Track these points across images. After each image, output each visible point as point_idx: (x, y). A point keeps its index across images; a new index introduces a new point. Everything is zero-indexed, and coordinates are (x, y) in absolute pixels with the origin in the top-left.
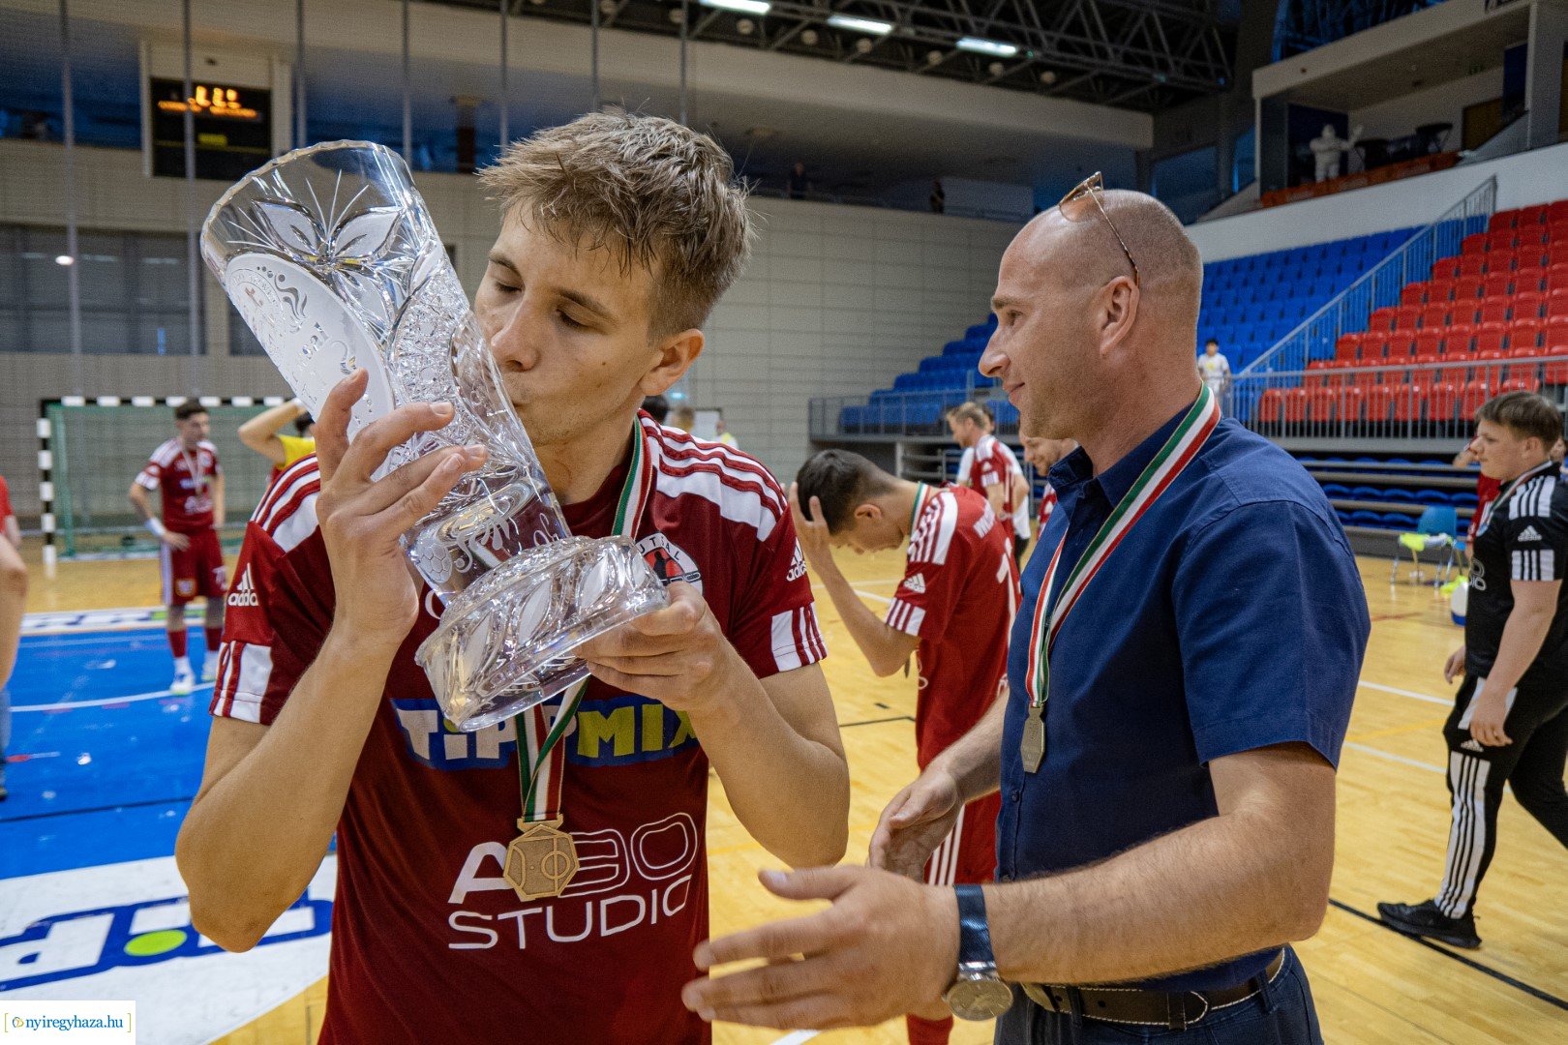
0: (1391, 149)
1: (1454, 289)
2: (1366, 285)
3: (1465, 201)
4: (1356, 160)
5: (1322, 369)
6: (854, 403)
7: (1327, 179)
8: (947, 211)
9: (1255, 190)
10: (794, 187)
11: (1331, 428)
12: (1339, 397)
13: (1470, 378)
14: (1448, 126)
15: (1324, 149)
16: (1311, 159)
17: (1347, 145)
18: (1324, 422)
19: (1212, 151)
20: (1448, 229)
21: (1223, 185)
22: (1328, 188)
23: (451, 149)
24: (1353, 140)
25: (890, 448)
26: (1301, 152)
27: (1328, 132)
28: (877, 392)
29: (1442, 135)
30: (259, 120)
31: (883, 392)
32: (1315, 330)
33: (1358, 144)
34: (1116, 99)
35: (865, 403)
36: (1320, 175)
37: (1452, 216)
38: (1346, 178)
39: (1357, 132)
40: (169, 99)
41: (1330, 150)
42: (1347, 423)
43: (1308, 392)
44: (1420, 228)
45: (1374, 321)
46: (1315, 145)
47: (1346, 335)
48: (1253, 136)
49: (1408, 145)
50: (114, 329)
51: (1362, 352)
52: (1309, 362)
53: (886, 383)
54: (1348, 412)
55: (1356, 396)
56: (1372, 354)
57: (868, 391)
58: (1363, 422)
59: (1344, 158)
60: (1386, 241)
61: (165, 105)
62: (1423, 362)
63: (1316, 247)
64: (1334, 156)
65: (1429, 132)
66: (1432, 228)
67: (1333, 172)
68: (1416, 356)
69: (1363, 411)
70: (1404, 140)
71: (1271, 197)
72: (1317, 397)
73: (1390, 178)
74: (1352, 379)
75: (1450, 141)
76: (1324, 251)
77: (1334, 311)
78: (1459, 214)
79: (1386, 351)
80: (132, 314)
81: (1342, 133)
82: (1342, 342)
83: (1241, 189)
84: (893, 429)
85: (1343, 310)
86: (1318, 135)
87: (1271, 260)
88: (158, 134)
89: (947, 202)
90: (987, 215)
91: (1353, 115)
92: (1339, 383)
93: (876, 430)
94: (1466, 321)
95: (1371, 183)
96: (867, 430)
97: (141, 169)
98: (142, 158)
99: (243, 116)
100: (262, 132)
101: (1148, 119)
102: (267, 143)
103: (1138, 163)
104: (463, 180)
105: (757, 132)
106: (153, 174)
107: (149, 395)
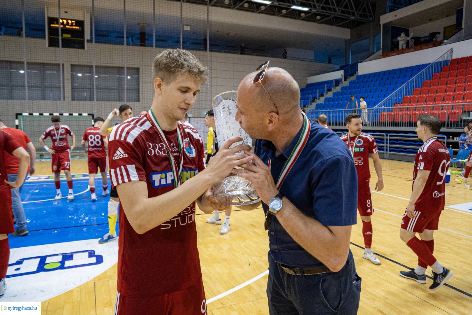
0: (422, 40)
1: (439, 83)
2: (412, 81)
3: (443, 56)
4: (411, 43)
5: (398, 106)
7: (402, 49)
8: (287, 58)
9: (381, 52)
10: (241, 51)
11: (400, 124)
12: (403, 114)
13: (442, 109)
14: (439, 33)
15: (402, 40)
16: (398, 42)
17: (408, 39)
18: (398, 122)
19: (368, 40)
20: (438, 64)
21: (371, 51)
22: (403, 52)
23: (138, 39)
24: (410, 37)
26: (395, 40)
27: (403, 35)
29: (437, 35)
30: (81, 30)
32: (397, 95)
33: (412, 38)
34: (339, 24)
36: (400, 48)
37: (439, 60)
38: (408, 48)
39: (412, 35)
40: (53, 23)
41: (403, 40)
42: (405, 122)
43: (394, 113)
44: (430, 64)
45: (414, 92)
46: (399, 38)
47: (406, 96)
48: (380, 36)
49: (427, 38)
50: (37, 93)
51: (410, 101)
52: (395, 104)
54: (405, 119)
55: (408, 114)
56: (414, 102)
58: (410, 122)
59: (408, 42)
60: (419, 68)
61: (52, 25)
62: (428, 104)
63: (398, 69)
64: (404, 42)
65: (434, 35)
66: (433, 64)
67: (404, 47)
68: (427, 103)
69: (410, 119)
70: (426, 37)
71: (385, 55)
72: (396, 115)
73: (421, 49)
74: (407, 109)
75: (440, 37)
76: (401, 70)
77: (402, 89)
78: (441, 60)
79: (418, 101)
80: (43, 88)
81: (407, 35)
82: (405, 98)
83: (376, 52)
85: (405, 89)
86: (400, 35)
87: (384, 73)
88: (50, 34)
89: (288, 55)
90: (300, 59)
91: (410, 29)
92: (403, 111)
94: (442, 92)
95: (415, 50)
97: (46, 45)
98: (46, 41)
99: (76, 29)
100: (81, 33)
101: (349, 30)
102: (83, 36)
103: (345, 43)
104: (142, 48)
105: (230, 34)
106: (49, 46)
107: (48, 112)
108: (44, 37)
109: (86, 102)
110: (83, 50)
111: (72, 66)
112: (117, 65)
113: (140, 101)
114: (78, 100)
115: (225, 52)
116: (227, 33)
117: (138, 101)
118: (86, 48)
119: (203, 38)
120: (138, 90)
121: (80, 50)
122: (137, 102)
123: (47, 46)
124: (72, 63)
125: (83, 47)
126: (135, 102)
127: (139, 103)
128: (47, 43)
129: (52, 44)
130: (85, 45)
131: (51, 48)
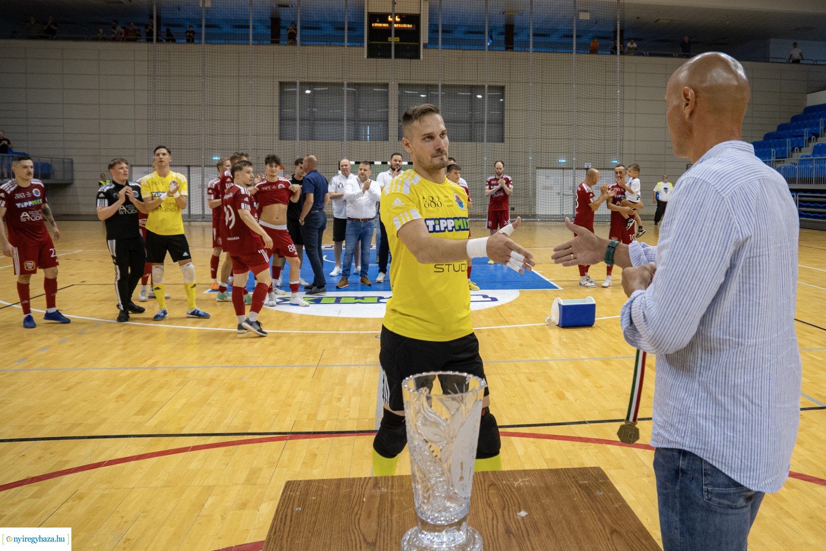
23: (501, 34)
30: (415, 28)
40: (376, 22)
61: (373, 25)
80: (356, 121)
88: (369, 39)
97: (363, 55)
98: (363, 50)
99: (406, 28)
102: (418, 39)
104: (509, 54)
105: (660, 21)
106: (368, 57)
108: (362, 45)
110: (417, 60)
111: (400, 85)
113: (505, 142)
115: (651, 55)
116: (656, 19)
117: (502, 140)
118: (422, 58)
119: (612, 29)
120: (502, 123)
121: (413, 60)
122: (500, 144)
123: (365, 56)
124: (401, 82)
125: (417, 56)
126: (498, 144)
127: (503, 144)
128: (366, 51)
129: (372, 53)
130: (421, 53)
131: (369, 59)
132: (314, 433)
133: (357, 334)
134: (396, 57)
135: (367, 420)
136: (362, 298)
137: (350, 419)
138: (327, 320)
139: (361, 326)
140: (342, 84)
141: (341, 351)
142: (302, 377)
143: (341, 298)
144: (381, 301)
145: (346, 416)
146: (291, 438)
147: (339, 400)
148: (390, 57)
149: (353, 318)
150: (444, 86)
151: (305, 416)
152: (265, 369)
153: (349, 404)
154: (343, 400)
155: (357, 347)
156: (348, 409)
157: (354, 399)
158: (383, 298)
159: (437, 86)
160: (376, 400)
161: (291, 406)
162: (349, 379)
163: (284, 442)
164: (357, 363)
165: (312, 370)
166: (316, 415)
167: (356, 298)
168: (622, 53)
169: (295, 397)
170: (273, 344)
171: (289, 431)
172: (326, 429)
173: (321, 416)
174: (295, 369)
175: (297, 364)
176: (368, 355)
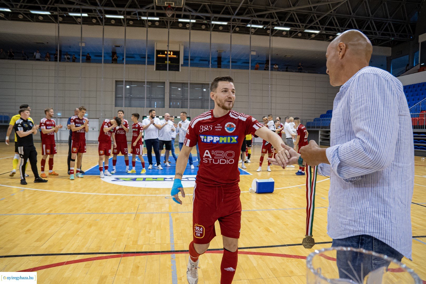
6: (309, 121)
19: (408, 56)
23: (216, 61)
25: (318, 131)
28: (315, 118)
30: (177, 57)
31: (317, 118)
34: (380, 44)
35: (312, 121)
40: (160, 54)
48: (419, 52)
52: (421, 111)
53: (318, 116)
57: (313, 118)
61: (158, 55)
71: (422, 69)
80: (151, 99)
83: (415, 66)
84: (319, 127)
88: (157, 62)
93: (314, 128)
96: (312, 127)
99: (174, 57)
100: (177, 60)
101: (390, 49)
102: (179, 62)
103: (387, 60)
104: (219, 69)
105: (287, 56)
107: (162, 116)
108: (153, 64)
109: (179, 109)
110: (178, 72)
111: (170, 83)
112: (202, 82)
114: (173, 107)
116: (285, 55)
118: (180, 71)
119: (265, 60)
121: (176, 72)
123: (155, 70)
124: (171, 81)
125: (178, 70)
128: (155, 68)
129: (158, 68)
130: (180, 69)
131: (157, 71)
132: (137, 253)
133: (156, 196)
134: (169, 70)
135: (166, 245)
136: (156, 178)
137: (156, 244)
138: (140, 189)
139: (157, 192)
140: (144, 82)
141: (148, 205)
142: (129, 219)
143: (145, 178)
144: (165, 180)
145: (154, 242)
146: (124, 256)
147: (149, 232)
148: (166, 70)
149: (153, 188)
150: (191, 84)
151: (131, 242)
152: (108, 215)
153: (155, 235)
154: (151, 232)
155: (156, 203)
156: (154, 238)
157: (157, 232)
158: (166, 178)
159: (187, 84)
160: (169, 233)
161: (123, 236)
162: (153, 221)
163: (120, 258)
164: (157, 212)
165: (134, 215)
166: (137, 241)
167: (153, 178)
168: (272, 70)
169: (125, 231)
170: (113, 201)
171: (123, 251)
172: (143, 250)
173: (140, 243)
174: (125, 215)
175: (126, 212)
176: (162, 208)
